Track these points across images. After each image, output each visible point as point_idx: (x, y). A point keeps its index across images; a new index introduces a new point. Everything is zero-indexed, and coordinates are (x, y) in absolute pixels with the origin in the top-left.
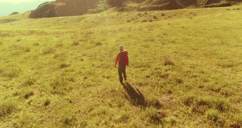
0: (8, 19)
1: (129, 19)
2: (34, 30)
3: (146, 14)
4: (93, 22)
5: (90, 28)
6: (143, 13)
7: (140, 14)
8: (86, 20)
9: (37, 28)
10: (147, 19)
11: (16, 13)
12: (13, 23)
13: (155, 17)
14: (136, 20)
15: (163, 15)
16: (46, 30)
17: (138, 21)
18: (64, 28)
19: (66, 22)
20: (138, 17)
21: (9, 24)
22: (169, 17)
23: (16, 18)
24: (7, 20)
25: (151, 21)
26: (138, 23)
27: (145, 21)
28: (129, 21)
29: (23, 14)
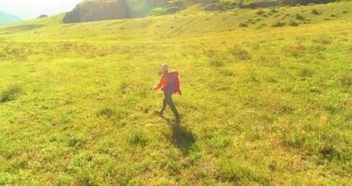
0: (32, 24)
2: (71, 41)
3: (274, 11)
4: (172, 28)
6: (266, 10)
7: (262, 13)
8: (158, 24)
9: (75, 37)
10: (282, 22)
11: (44, 16)
12: (38, 30)
13: (299, 18)
14: (259, 24)
15: (315, 12)
16: (90, 41)
17: (264, 25)
18: (123, 39)
19: (122, 28)
20: (260, 17)
21: (31, 32)
22: (333, 16)
23: (44, 23)
24: (29, 25)
25: (294, 25)
26: (264, 28)
27: (279, 25)
28: (244, 25)
29: (53, 18)
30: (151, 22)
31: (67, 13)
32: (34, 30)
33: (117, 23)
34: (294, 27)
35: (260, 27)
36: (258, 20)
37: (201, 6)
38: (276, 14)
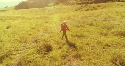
0: (2, 10)
1: (76, 9)
2: (18, 16)
3: (86, 6)
4: (53, 11)
5: (52, 14)
6: (84, 5)
7: (82, 6)
8: (49, 10)
10: (88, 9)
11: (7, 7)
12: (5, 12)
13: (94, 8)
14: (81, 10)
15: (99, 6)
16: (25, 16)
17: (83, 10)
18: (36, 15)
19: (36, 11)
20: (82, 7)
21: (3, 13)
22: (103, 7)
23: (7, 10)
25: (92, 10)
26: (83, 11)
27: (87, 10)
28: (76, 10)
29: (11, 8)
30: (46, 9)
31: (16, 6)
32: (4, 12)
33: (34, 9)
34: (92, 11)
35: (81, 11)
36: (81, 8)
37: (63, 4)
38: (87, 6)
